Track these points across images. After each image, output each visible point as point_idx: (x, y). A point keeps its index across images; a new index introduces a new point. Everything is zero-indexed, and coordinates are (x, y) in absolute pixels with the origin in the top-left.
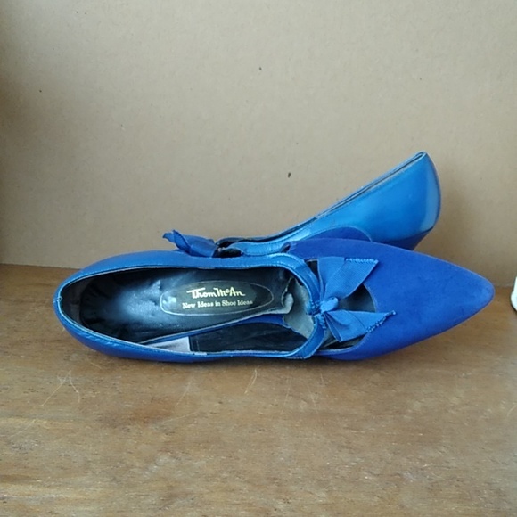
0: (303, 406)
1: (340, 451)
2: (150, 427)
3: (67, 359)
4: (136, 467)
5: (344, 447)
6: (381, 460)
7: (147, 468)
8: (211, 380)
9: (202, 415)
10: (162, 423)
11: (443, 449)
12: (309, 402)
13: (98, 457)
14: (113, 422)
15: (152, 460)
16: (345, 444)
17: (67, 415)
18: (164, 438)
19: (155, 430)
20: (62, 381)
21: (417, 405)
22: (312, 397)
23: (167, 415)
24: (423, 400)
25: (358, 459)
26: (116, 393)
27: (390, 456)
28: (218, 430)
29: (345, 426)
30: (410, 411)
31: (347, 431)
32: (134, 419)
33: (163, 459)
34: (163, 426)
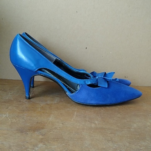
0: (93, 125)
1: (109, 142)
2: (36, 132)
3: (7, 108)
4: (29, 148)
5: (110, 141)
6: (125, 146)
7: (33, 149)
8: (59, 116)
9: (56, 128)
10: (41, 131)
11: (148, 142)
12: (95, 124)
13: (15, 144)
14: (22, 131)
15: (36, 145)
16: (110, 140)
17: (5, 128)
18: (41, 137)
19: (38, 134)
20: (4, 116)
21: (135, 125)
22: (96, 122)
23: (43, 128)
24: (137, 124)
25: (116, 145)
26: (24, 120)
27: (128, 144)
28: (62, 134)
29: (109, 133)
30: (133, 127)
31: (111, 135)
32: (30, 130)
33: (40, 145)
34: (41, 132)
